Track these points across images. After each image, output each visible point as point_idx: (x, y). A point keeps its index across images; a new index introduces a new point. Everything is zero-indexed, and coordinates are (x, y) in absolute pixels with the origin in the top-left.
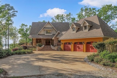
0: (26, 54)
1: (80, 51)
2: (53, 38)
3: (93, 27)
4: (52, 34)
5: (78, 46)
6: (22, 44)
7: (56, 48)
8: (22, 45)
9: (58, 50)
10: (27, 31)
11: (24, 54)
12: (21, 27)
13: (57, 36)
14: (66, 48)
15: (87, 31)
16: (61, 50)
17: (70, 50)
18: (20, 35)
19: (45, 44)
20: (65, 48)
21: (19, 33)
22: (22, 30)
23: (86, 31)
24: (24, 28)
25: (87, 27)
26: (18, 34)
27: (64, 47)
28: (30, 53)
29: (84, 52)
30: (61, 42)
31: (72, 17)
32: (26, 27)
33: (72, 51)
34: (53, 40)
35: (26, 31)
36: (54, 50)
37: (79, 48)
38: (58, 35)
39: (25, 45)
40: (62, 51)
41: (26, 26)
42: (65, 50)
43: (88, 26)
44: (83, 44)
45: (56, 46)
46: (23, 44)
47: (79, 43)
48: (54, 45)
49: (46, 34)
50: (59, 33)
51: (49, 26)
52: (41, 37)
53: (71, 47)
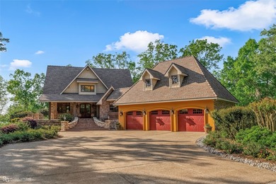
0: (42, 139)
1: (165, 129)
2: (100, 102)
3: (190, 78)
4: (94, 93)
5: (159, 120)
6: (21, 116)
7: (107, 124)
8: (24, 119)
9: (112, 129)
10: (28, 87)
11: (36, 140)
12: (15, 77)
13: (108, 97)
14: (131, 123)
15: (179, 86)
16: (120, 128)
17: (140, 128)
18: (10, 96)
19: (80, 115)
20: (128, 123)
21: (10, 92)
22: (17, 84)
23: (176, 87)
24: (23, 79)
25: (179, 78)
26: (7, 93)
27: (127, 120)
28: (52, 138)
29: (173, 131)
30: (120, 110)
31: (128, 60)
32: (27, 78)
33: (145, 130)
34: (99, 106)
35: (26, 86)
36: (103, 129)
37: (161, 123)
38: (111, 95)
39: (31, 118)
40: (123, 129)
41: (27, 74)
42: (128, 128)
43: (180, 75)
44: (171, 113)
45: (107, 119)
46: (27, 115)
47: (161, 112)
48: (102, 116)
49: (80, 93)
50: (112, 91)
51: (88, 75)
52: (71, 100)
53: (144, 120)
